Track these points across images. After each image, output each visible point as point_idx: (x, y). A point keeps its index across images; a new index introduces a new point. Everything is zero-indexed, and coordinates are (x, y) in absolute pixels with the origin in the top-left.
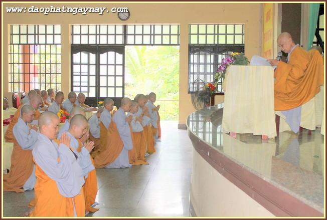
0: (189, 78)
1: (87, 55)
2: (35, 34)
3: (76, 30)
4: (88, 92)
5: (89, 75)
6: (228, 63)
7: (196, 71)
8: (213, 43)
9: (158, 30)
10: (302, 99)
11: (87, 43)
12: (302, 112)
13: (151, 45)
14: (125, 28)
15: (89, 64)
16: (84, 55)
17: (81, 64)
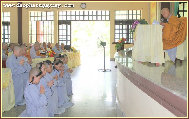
0: (115, 36)
1: (66, 25)
2: (41, 16)
3: (61, 14)
4: (67, 43)
5: (67, 35)
6: (137, 24)
7: (118, 33)
8: (126, 19)
9: (100, 13)
10: (177, 43)
11: (66, 20)
12: (177, 50)
13: (96, 20)
14: (84, 12)
15: (67, 30)
16: (65, 26)
17: (63, 30)
